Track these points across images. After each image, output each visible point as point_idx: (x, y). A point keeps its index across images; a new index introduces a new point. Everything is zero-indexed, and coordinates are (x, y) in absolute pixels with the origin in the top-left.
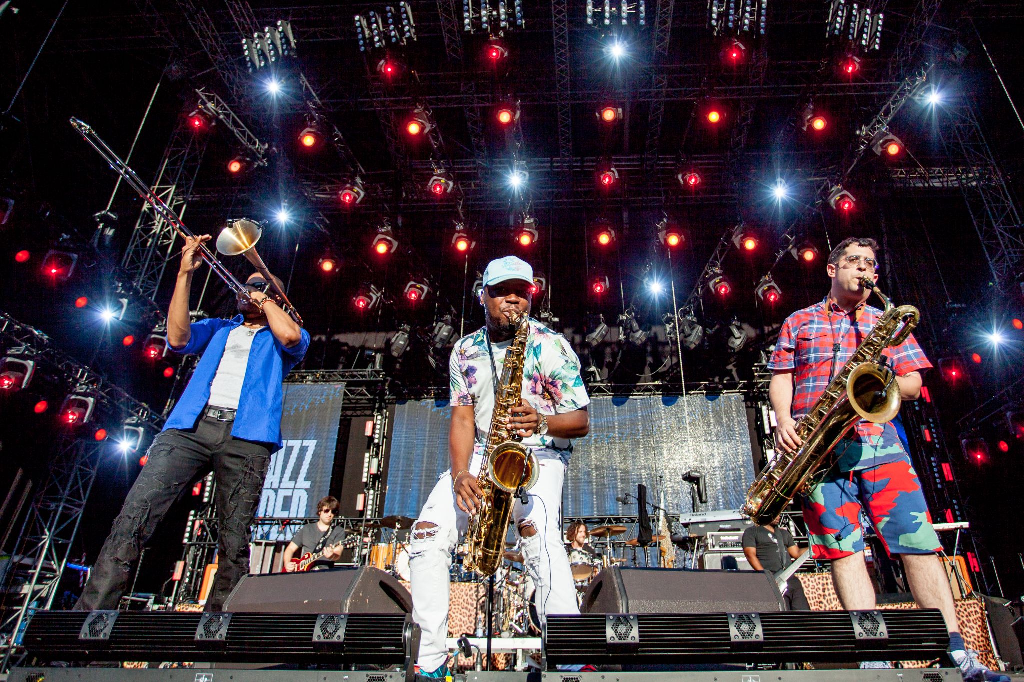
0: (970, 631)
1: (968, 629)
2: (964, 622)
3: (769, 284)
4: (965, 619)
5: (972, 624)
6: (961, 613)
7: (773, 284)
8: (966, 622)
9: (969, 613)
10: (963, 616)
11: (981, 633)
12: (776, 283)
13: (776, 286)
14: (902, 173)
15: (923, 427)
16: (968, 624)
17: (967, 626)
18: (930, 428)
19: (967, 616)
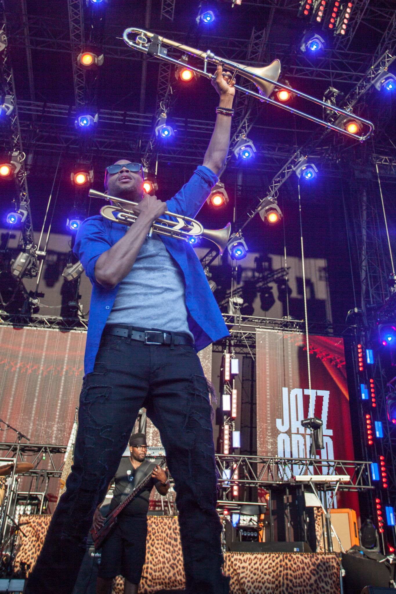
0: (325, 586)
1: (323, 584)
2: (321, 576)
3: (239, 241)
4: (322, 574)
5: (328, 579)
6: (320, 568)
7: (242, 241)
8: (323, 577)
9: (327, 568)
10: (321, 571)
11: (334, 589)
12: (245, 241)
13: (244, 243)
14: (386, 161)
15: (363, 386)
16: (324, 579)
17: (323, 580)
18: (369, 388)
19: (325, 571)
